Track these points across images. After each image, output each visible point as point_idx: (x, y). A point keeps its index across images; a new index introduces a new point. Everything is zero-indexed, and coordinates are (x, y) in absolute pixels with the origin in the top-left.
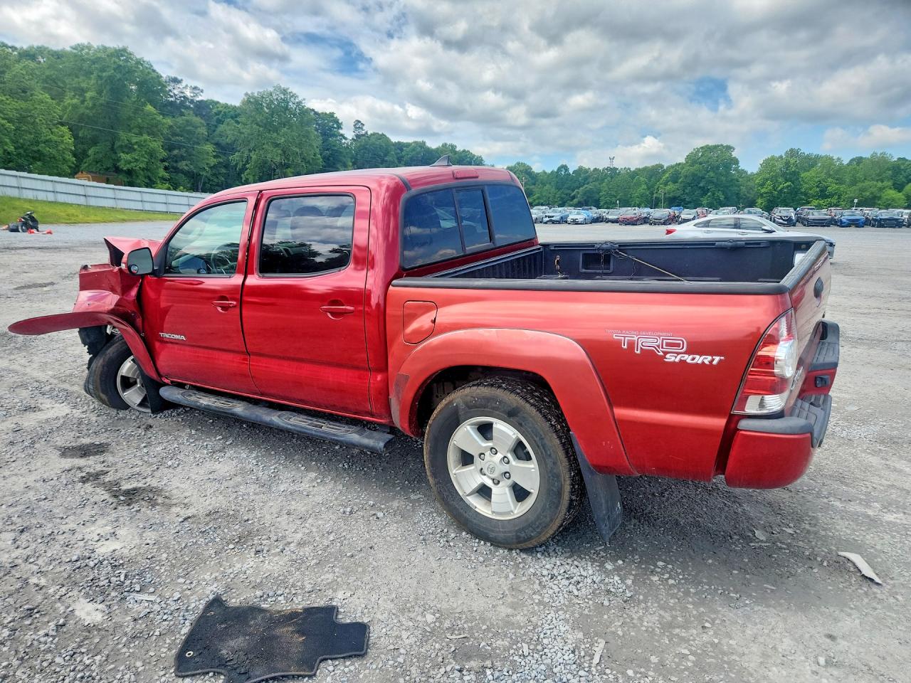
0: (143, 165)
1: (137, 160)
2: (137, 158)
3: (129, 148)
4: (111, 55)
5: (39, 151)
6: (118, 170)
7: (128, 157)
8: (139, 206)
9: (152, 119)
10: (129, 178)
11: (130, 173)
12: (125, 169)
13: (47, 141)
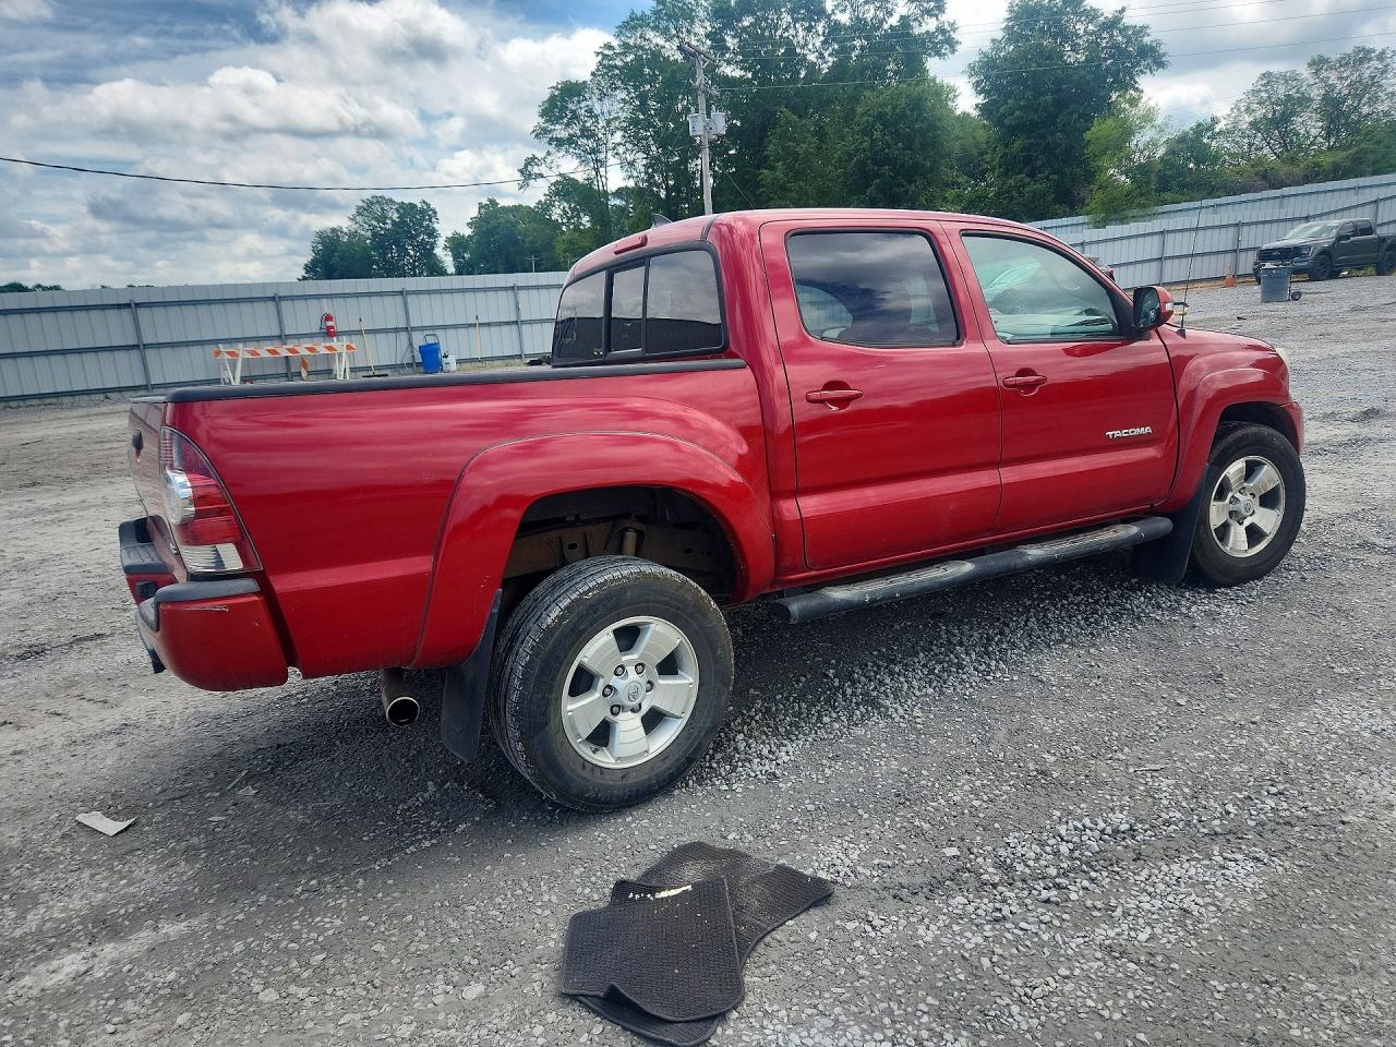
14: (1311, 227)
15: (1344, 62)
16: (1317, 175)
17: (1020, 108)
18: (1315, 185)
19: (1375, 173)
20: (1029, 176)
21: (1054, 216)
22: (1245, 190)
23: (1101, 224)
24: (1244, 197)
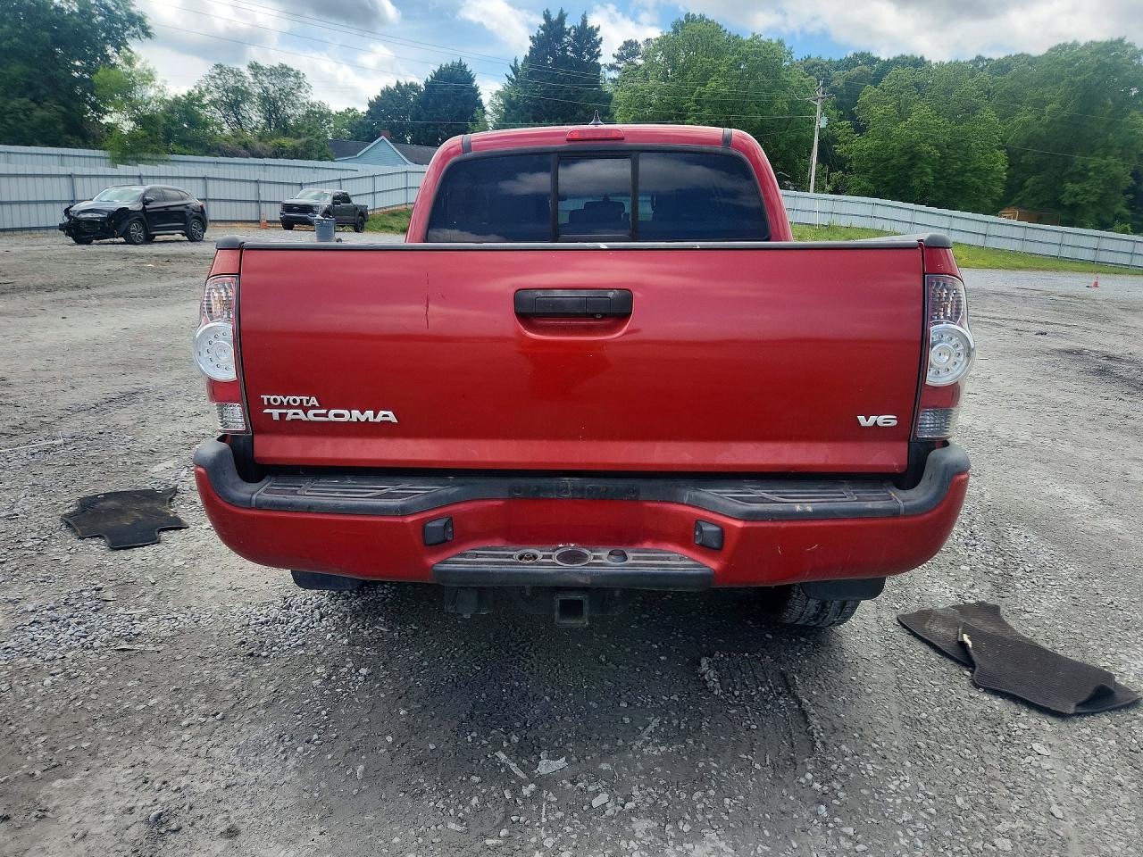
0: (1093, 199)
1: (1087, 192)
2: (1088, 188)
3: (1082, 176)
4: (1098, 51)
5: (963, 181)
6: (1058, 205)
7: (1076, 188)
8: (1054, 251)
9: (1130, 133)
10: (1070, 215)
11: (1073, 208)
12: (1066, 203)
13: (975, 169)
14: (310, 192)
15: (273, 72)
16: (282, 154)
17: (17, 35)
18: (287, 160)
19: (320, 159)
20: (33, 100)
21: (68, 145)
22: (233, 154)
23: (116, 161)
24: (236, 160)
